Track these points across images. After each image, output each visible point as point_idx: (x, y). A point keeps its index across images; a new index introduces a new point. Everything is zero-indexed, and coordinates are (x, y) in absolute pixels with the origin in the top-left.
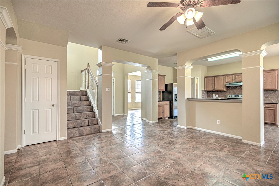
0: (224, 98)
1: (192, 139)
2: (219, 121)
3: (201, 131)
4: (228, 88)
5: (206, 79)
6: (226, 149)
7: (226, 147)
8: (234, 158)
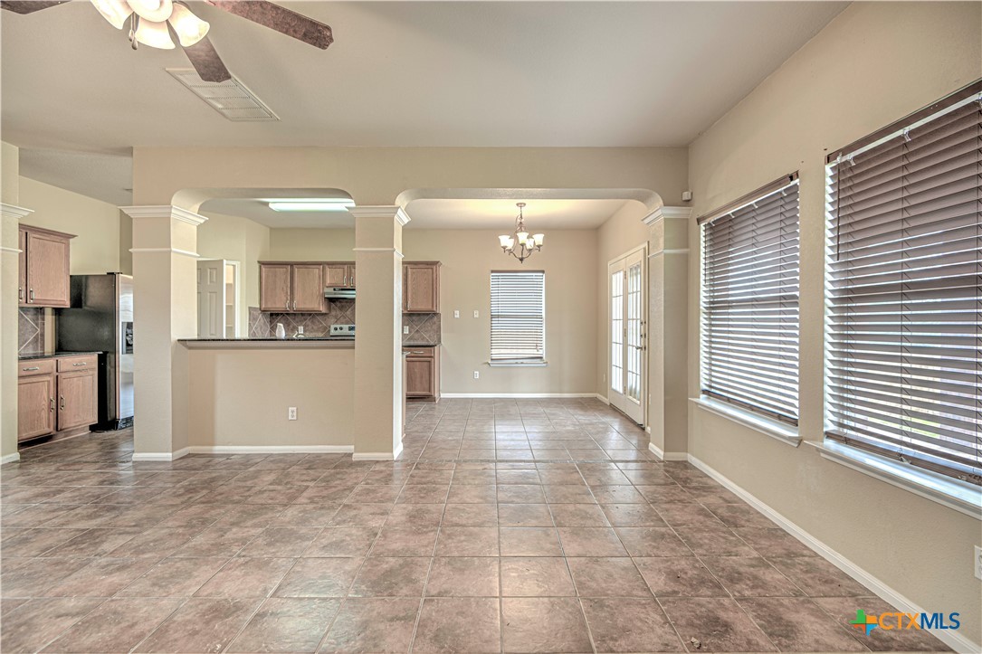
0: (320, 335)
1: (190, 495)
2: (295, 408)
3: (233, 455)
4: (333, 305)
5: (264, 269)
6: (305, 494)
7: (308, 487)
8: (323, 515)
